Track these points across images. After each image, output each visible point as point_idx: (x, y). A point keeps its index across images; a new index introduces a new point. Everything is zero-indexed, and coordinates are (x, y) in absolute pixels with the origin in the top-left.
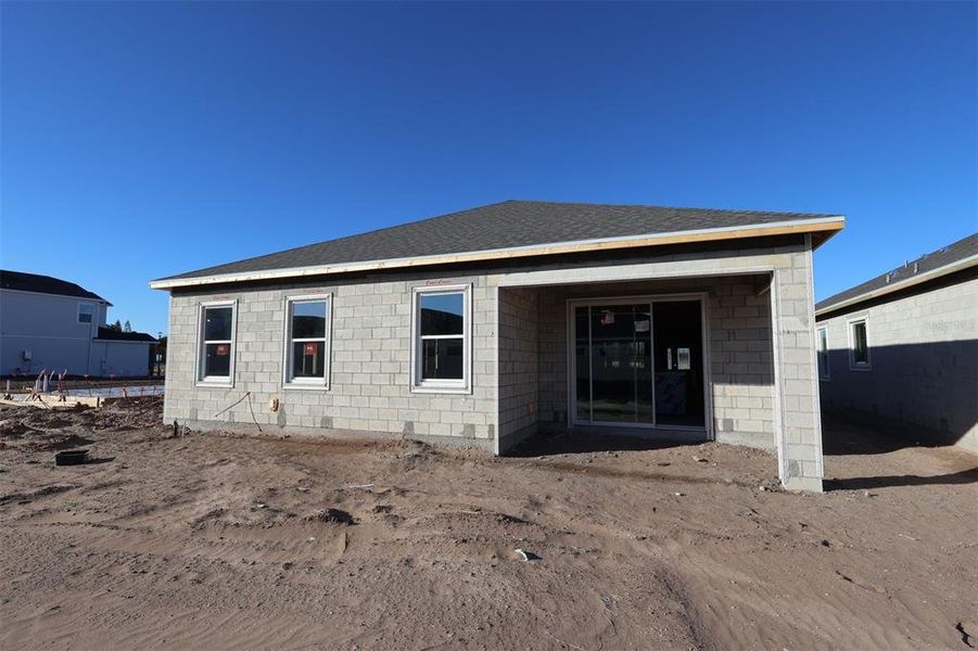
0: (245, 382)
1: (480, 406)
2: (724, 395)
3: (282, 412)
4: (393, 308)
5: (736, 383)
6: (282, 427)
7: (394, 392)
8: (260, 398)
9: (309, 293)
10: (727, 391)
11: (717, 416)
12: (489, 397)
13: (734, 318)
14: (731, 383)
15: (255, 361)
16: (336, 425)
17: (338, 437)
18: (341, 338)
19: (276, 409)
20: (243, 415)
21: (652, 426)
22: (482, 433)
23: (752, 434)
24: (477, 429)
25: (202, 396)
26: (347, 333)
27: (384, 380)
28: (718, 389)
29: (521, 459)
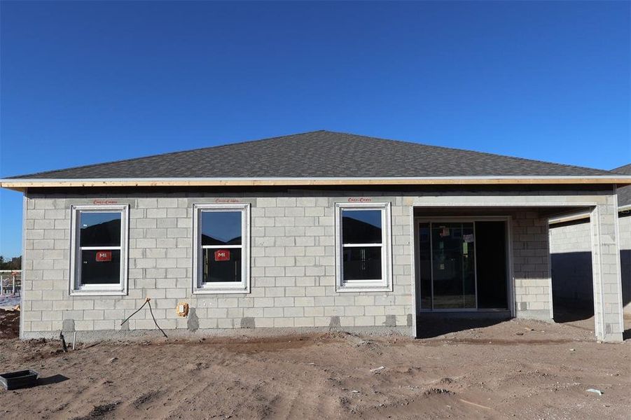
0: (144, 290)
1: (399, 300)
2: (521, 287)
3: (194, 316)
4: (316, 220)
5: (529, 278)
6: (194, 330)
7: (319, 292)
8: (163, 304)
9: (224, 202)
10: (523, 284)
11: (517, 301)
12: (407, 293)
13: (527, 234)
14: (525, 278)
15: (155, 268)
16: (258, 324)
17: (261, 335)
18: (262, 246)
19: (187, 314)
20: (142, 323)
21: (475, 310)
22: (402, 321)
23: (537, 311)
24: (398, 318)
25: (79, 305)
26: (268, 241)
27: (309, 282)
28: (518, 282)
29: (428, 339)
